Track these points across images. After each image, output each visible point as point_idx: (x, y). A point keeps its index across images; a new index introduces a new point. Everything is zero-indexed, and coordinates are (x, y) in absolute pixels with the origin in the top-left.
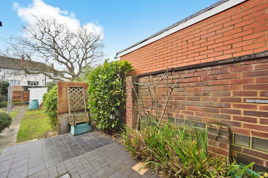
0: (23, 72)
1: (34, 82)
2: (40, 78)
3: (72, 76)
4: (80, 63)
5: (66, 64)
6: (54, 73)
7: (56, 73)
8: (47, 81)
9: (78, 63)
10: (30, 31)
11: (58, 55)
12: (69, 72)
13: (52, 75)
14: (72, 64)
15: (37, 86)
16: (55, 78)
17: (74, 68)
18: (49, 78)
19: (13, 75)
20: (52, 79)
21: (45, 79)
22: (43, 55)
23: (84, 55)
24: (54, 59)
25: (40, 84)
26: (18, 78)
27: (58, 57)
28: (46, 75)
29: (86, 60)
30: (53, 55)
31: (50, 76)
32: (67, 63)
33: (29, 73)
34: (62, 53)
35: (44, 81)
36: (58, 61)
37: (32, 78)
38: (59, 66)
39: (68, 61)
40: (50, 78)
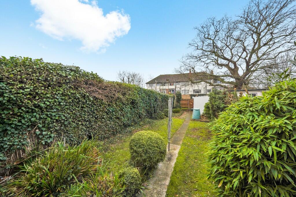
0: (190, 83)
1: (198, 90)
2: (201, 86)
3: (236, 79)
4: (247, 58)
5: (227, 66)
6: (214, 79)
7: (216, 78)
8: (208, 88)
9: (245, 59)
10: (193, 45)
11: (218, 59)
12: (231, 74)
13: (212, 81)
14: (235, 63)
15: (199, 94)
16: (215, 84)
17: (238, 68)
18: (209, 85)
19: (184, 86)
20: (213, 85)
21: (206, 86)
22: (203, 63)
23: (255, 44)
24: (213, 65)
25: (202, 92)
26: (187, 88)
27: (217, 61)
28: (207, 82)
29: (257, 52)
30: (212, 60)
31: (210, 83)
32: (229, 63)
33: (194, 83)
34: (223, 53)
35: (205, 89)
36: (218, 64)
37: (196, 87)
38: (219, 70)
39: (230, 61)
40: (211, 84)
